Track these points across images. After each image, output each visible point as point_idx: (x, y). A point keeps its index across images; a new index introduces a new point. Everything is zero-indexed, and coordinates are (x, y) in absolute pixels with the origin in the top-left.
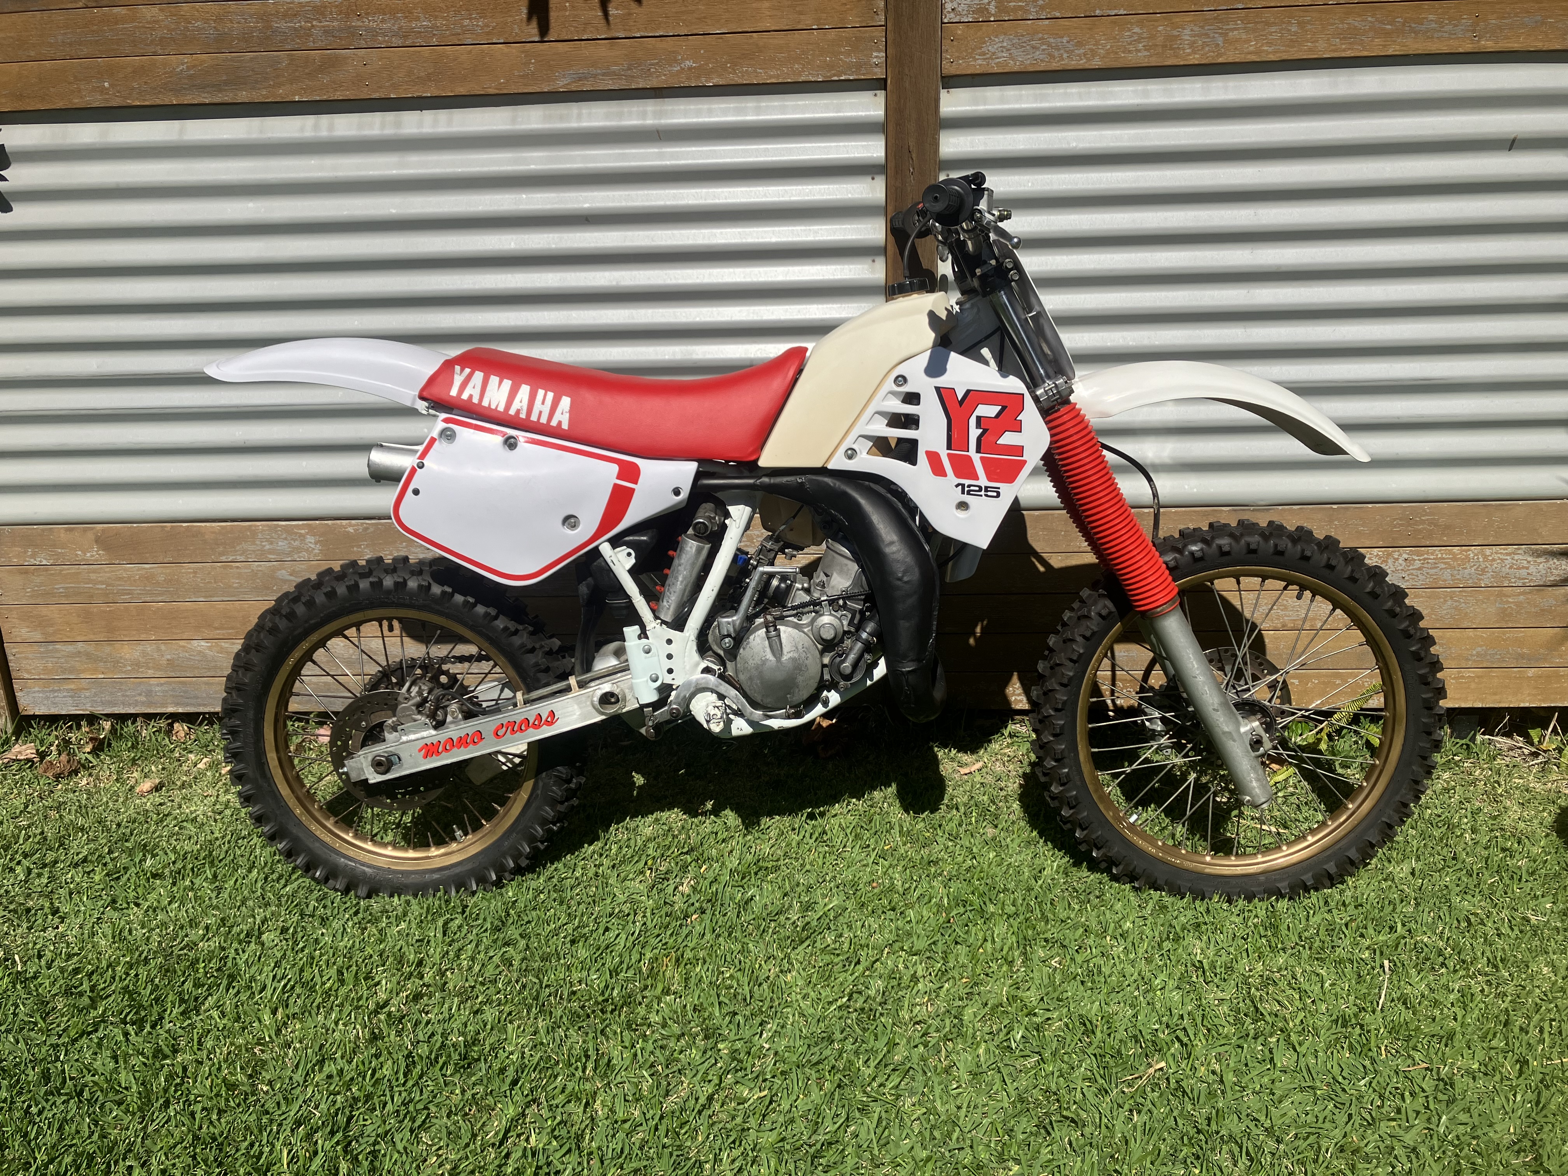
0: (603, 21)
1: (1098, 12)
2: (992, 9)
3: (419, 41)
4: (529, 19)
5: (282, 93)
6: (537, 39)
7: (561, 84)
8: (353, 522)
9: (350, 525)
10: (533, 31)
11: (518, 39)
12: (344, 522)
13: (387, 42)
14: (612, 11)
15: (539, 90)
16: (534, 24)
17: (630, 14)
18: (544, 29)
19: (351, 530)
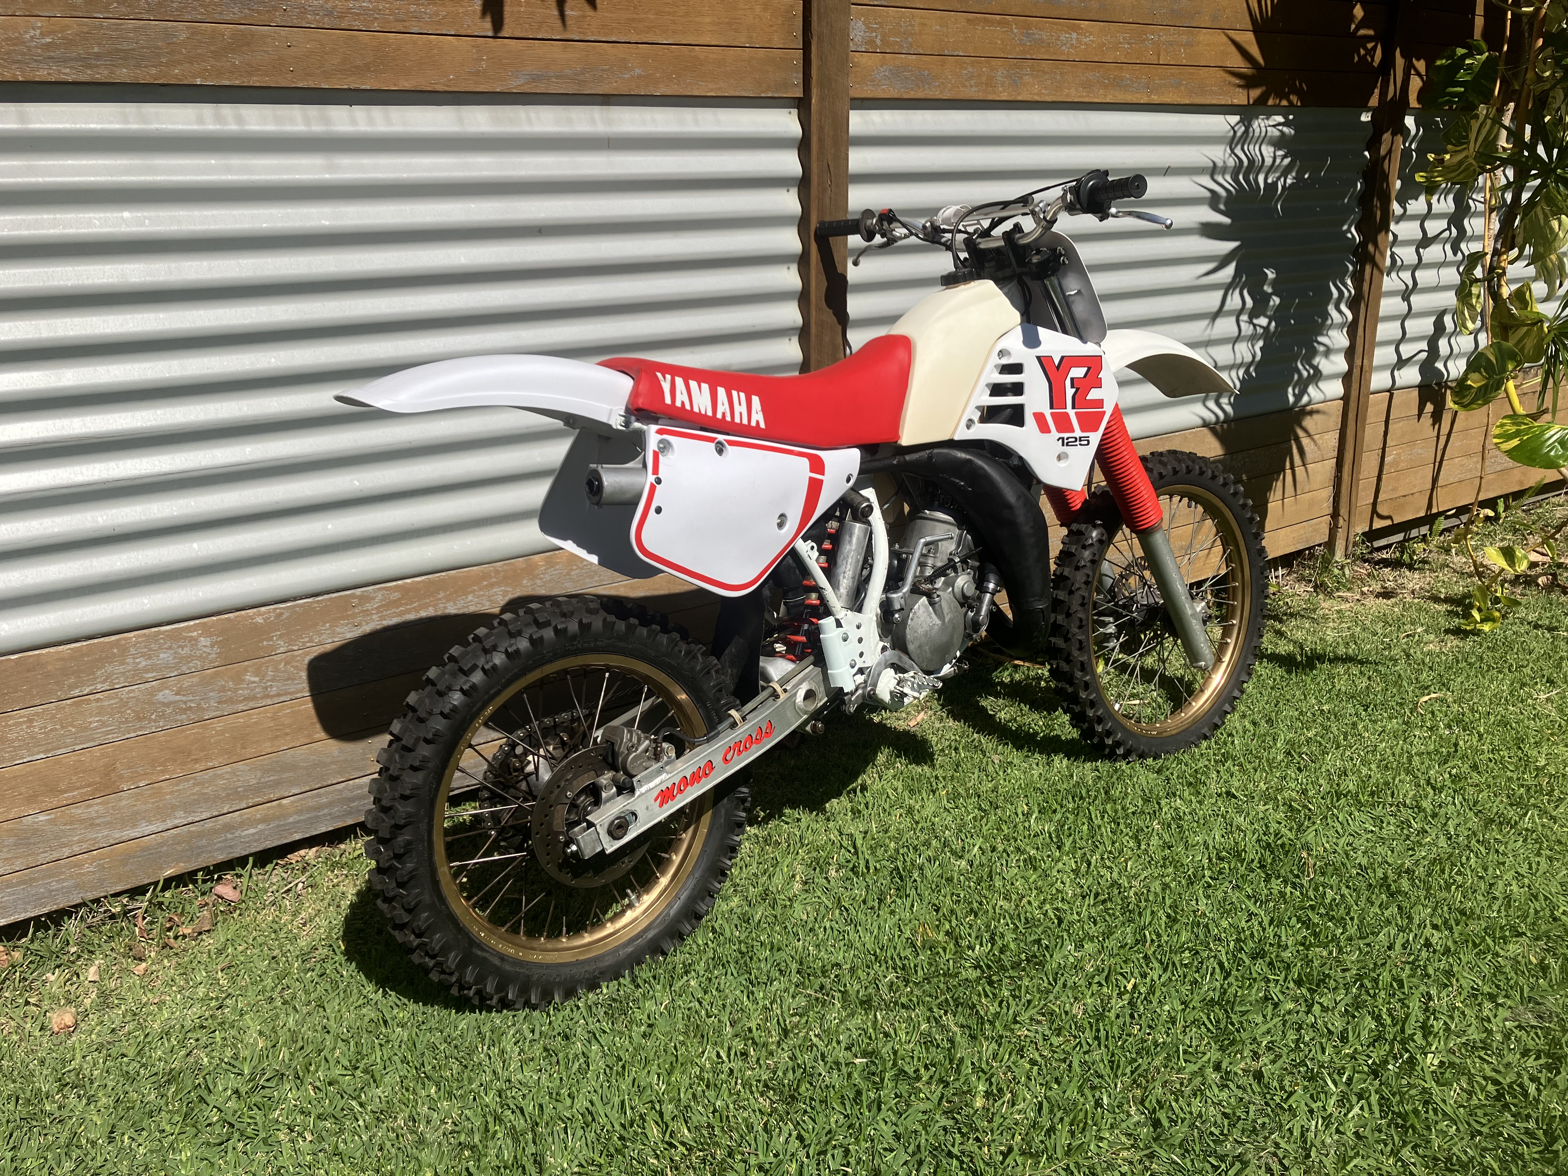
0: (559, 22)
1: (946, 52)
2: (878, 42)
3: (357, 24)
4: (484, 13)
5: (177, 74)
6: (490, 34)
7: (515, 84)
8: (263, 609)
9: (260, 614)
10: (487, 26)
11: (469, 32)
12: (251, 612)
13: (318, 22)
14: (568, 12)
15: (491, 90)
16: (488, 19)
17: (584, 17)
18: (498, 24)
19: (260, 620)
